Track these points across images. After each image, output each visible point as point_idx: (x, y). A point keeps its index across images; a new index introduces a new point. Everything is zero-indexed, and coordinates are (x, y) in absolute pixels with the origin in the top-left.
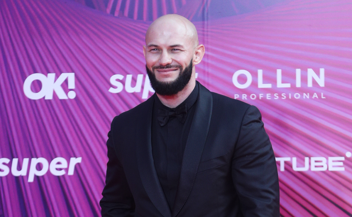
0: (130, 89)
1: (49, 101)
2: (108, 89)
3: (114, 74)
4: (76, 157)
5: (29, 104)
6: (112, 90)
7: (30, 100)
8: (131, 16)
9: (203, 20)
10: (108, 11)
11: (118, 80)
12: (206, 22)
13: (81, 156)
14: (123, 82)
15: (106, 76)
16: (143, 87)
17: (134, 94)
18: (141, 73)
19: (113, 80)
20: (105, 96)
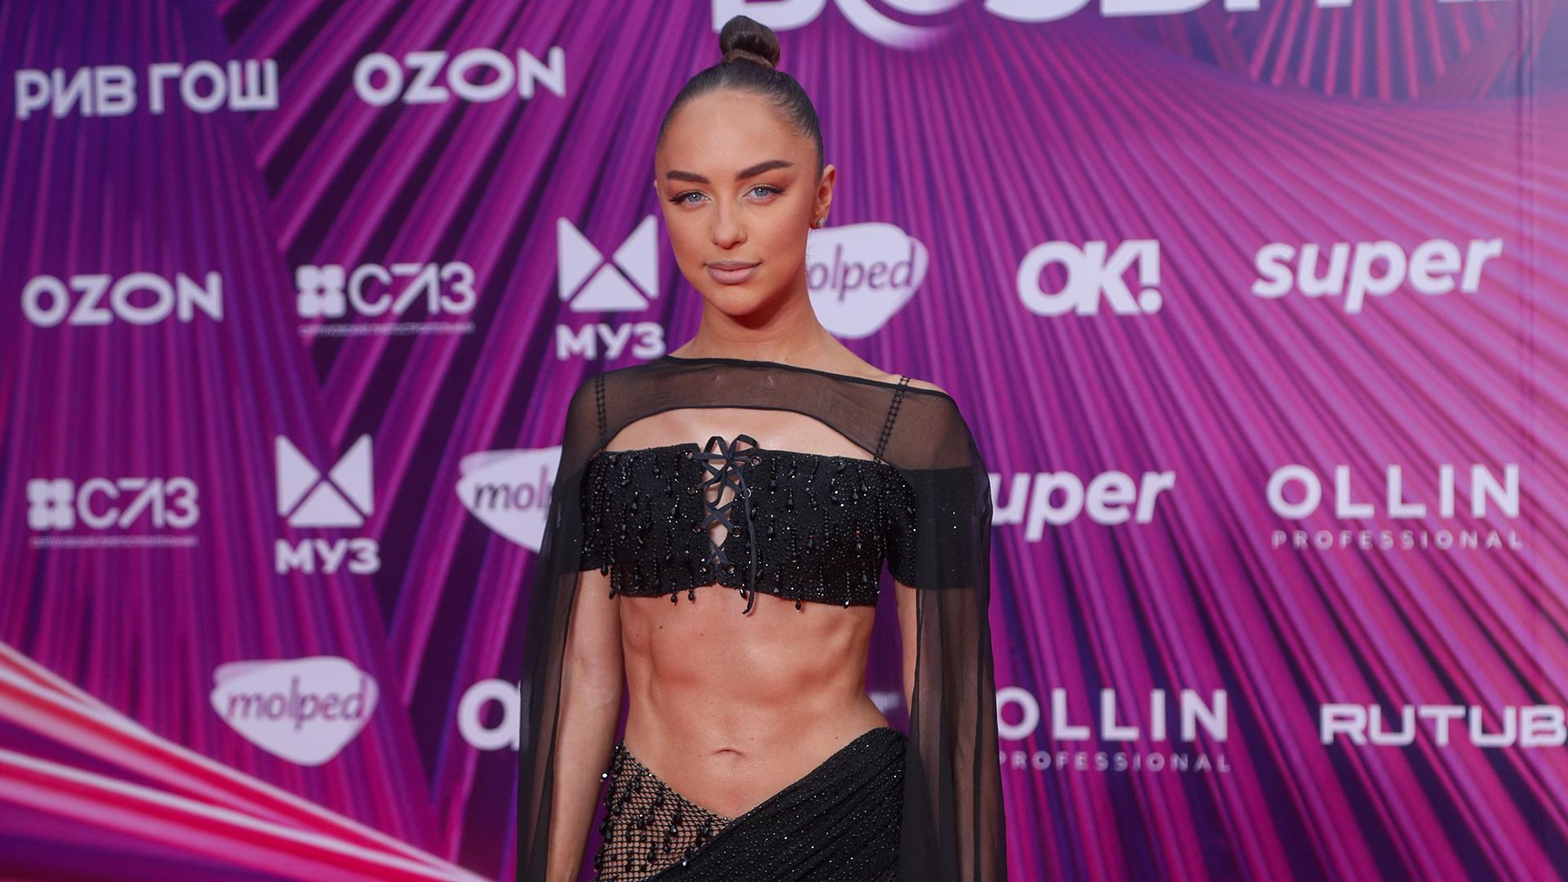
0: (1311, 286)
1: (1089, 319)
3: (1267, 241)
4: (1158, 470)
5: (1032, 329)
6: (1261, 289)
7: (1036, 318)
8: (1317, 82)
9: (1519, 93)
11: (1279, 261)
12: (1526, 100)
13: (1173, 467)
14: (1293, 266)
15: (1245, 247)
16: (1347, 280)
17: (1323, 300)
19: (1265, 259)
20: (1245, 307)
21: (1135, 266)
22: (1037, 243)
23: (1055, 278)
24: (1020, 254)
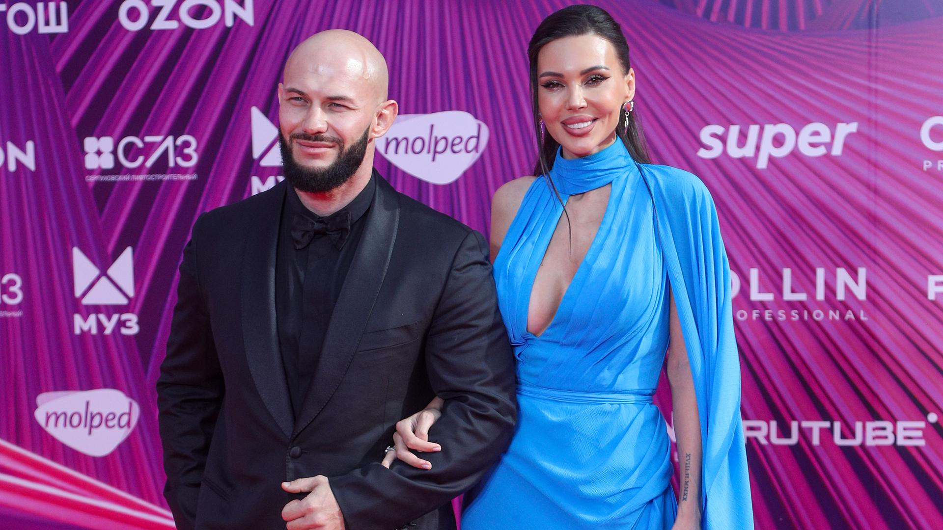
0: (735, 152)
2: (697, 151)
3: (707, 123)
6: (703, 153)
8: (740, 19)
9: (870, 27)
10: (700, 12)
11: (714, 135)
12: (874, 31)
15: (694, 128)
16: (758, 148)
17: (742, 160)
18: (755, 123)
19: (706, 134)
20: (692, 163)
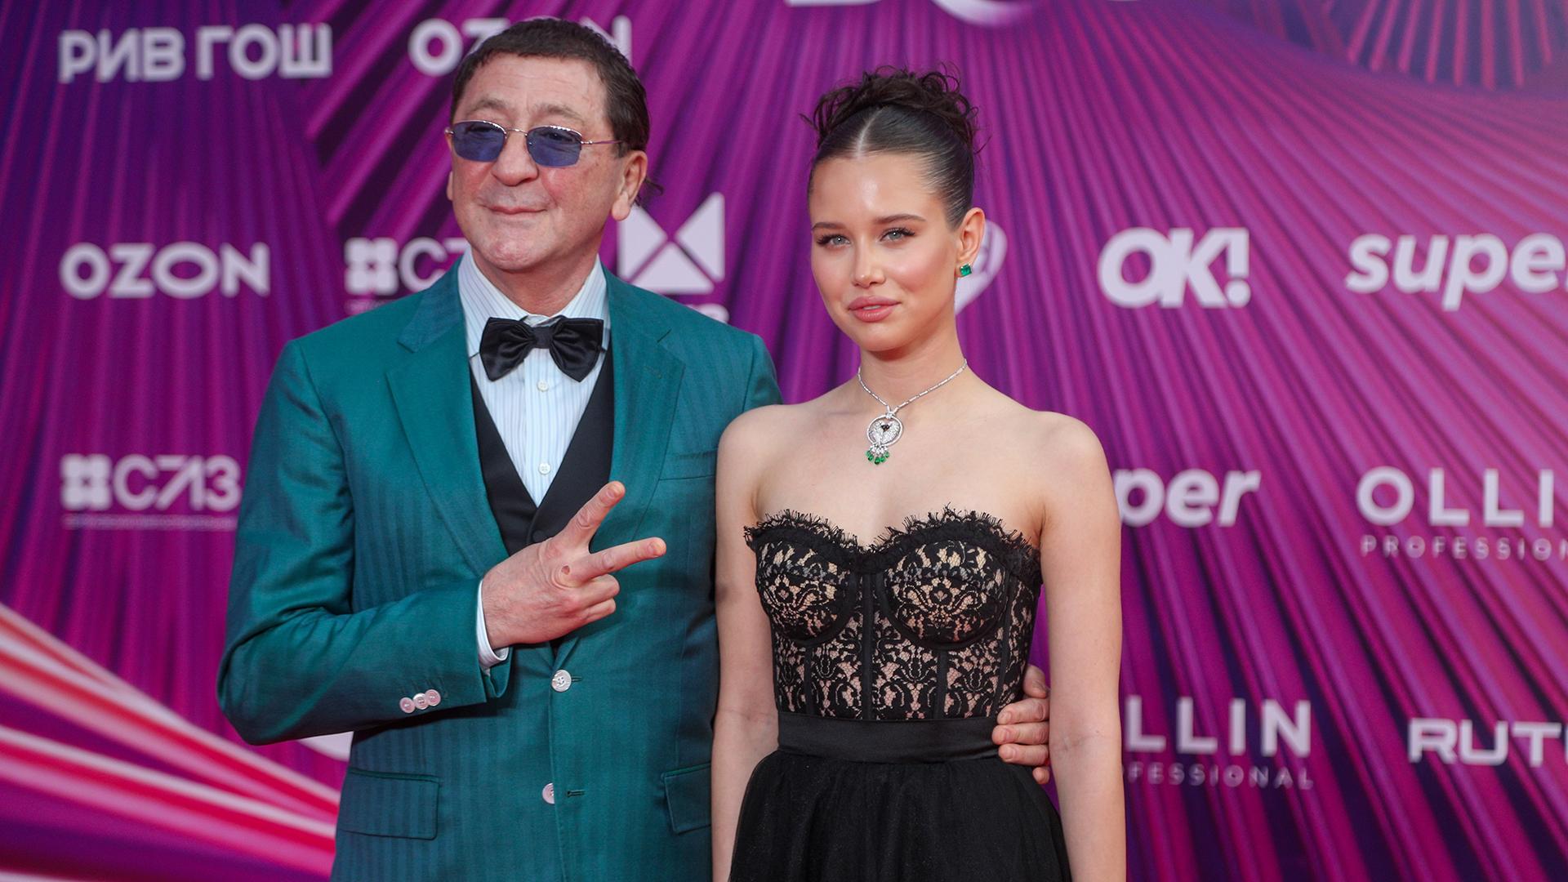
0: (1406, 280)
1: (1173, 311)
2: (1343, 276)
4: (1242, 469)
5: (1114, 321)
6: (1354, 282)
7: (1118, 309)
8: (1417, 69)
10: (1352, 55)
11: (1374, 254)
13: (1258, 466)
14: (1389, 260)
15: (1339, 238)
16: (1445, 275)
17: (1420, 295)
18: (1441, 233)
19: (1360, 251)
20: (1337, 301)
21: (1223, 256)
22: (1119, 229)
23: (1138, 267)
24: (1102, 240)
